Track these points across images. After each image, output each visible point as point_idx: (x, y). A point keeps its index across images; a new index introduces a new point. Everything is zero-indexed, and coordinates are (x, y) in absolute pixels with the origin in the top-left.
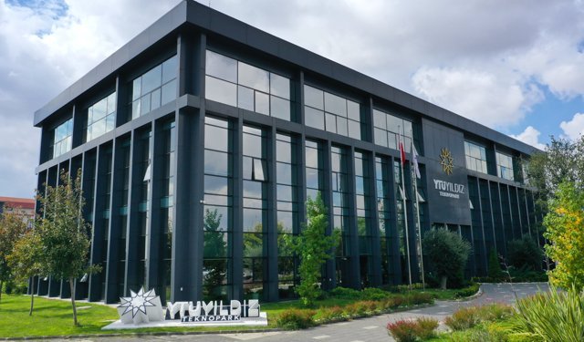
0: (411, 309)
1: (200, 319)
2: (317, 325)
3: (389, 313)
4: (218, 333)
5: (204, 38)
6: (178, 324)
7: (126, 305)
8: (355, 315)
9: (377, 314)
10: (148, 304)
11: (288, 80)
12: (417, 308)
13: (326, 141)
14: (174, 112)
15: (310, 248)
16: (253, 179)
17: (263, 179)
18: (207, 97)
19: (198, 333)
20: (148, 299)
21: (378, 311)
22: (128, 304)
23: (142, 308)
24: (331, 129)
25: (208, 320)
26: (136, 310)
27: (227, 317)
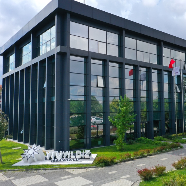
0: (169, 151)
1: (60, 160)
2: (117, 163)
3: (157, 154)
4: (66, 169)
5: (68, 16)
6: (49, 163)
7: (25, 153)
8: (138, 156)
9: (150, 155)
10: (35, 153)
11: (117, 35)
12: (173, 150)
13: (137, 66)
14: (55, 54)
15: (120, 122)
16: (97, 86)
17: (103, 86)
18: (71, 47)
19: (56, 169)
20: (36, 150)
21: (151, 153)
22: (26, 153)
23: (33, 155)
24: (140, 59)
25: (64, 161)
26: (30, 156)
27: (73, 159)
